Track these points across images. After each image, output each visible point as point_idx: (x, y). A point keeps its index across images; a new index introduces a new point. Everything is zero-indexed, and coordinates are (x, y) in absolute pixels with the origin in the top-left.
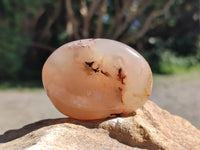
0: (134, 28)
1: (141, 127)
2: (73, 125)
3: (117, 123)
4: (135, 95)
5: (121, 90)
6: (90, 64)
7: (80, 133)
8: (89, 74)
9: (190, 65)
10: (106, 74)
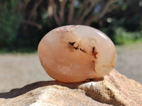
0: (96, 11)
1: (108, 89)
2: (59, 87)
3: (91, 86)
4: (104, 66)
5: (94, 62)
6: (72, 44)
7: (65, 92)
8: (71, 51)
9: (136, 39)
10: (83, 51)
